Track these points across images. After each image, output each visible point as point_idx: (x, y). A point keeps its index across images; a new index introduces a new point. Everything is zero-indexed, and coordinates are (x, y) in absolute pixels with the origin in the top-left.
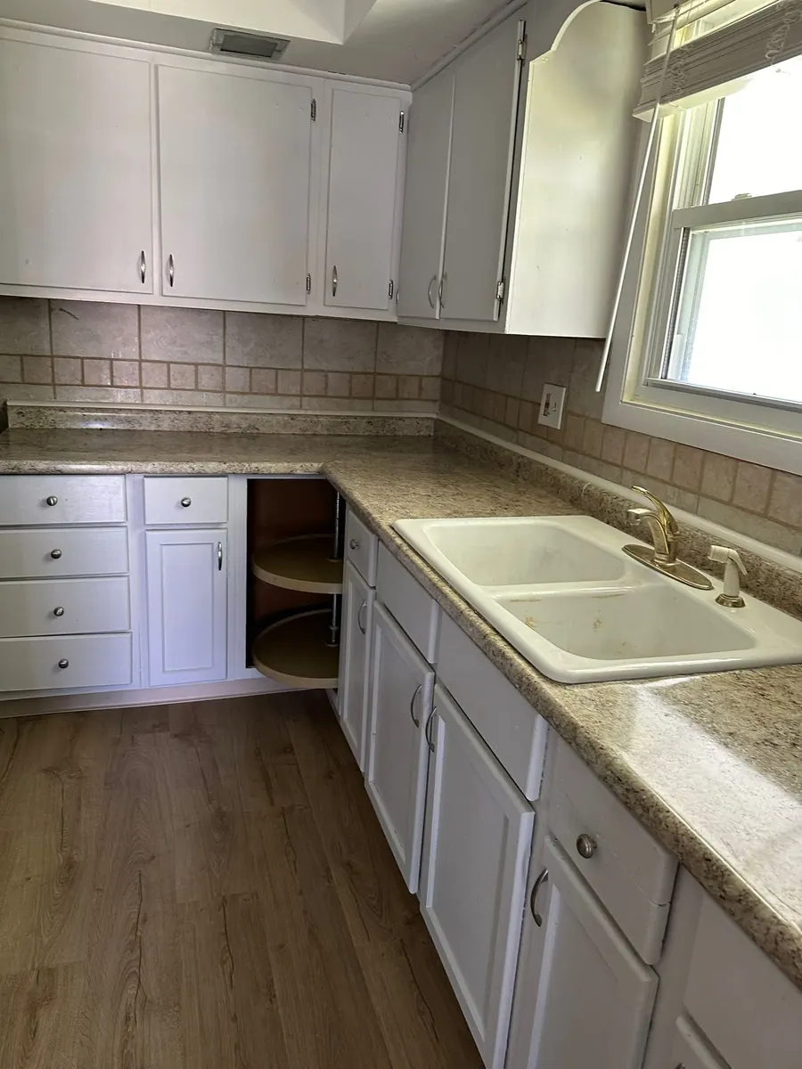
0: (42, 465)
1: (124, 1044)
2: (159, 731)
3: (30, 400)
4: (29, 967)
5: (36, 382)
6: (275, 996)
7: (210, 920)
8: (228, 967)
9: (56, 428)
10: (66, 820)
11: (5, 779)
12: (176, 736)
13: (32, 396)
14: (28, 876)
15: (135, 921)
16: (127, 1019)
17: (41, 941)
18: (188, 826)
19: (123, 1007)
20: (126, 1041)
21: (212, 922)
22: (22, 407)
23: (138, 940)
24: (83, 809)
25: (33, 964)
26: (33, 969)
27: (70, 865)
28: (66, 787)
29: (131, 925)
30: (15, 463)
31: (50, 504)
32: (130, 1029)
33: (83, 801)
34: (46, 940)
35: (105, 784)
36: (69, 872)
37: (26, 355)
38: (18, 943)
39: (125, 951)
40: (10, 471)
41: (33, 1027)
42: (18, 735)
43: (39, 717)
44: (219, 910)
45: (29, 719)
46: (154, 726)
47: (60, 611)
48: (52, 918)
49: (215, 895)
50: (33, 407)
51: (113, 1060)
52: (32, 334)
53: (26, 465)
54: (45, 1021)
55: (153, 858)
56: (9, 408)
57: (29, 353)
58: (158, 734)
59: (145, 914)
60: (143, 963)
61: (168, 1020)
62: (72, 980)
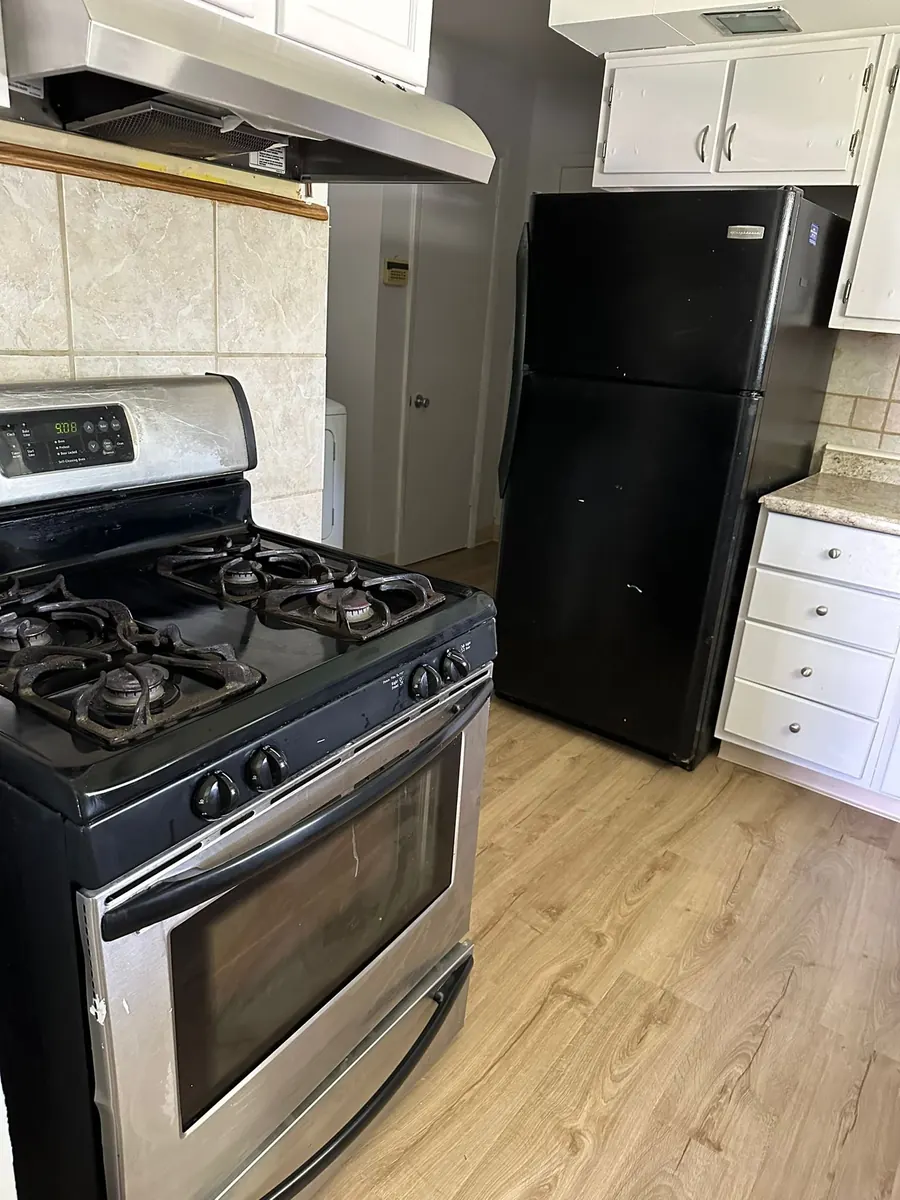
0: (834, 513)
1: (711, 1110)
2: (874, 845)
3: (852, 446)
4: (659, 984)
5: (864, 428)
6: (890, 1192)
7: (848, 1064)
8: (848, 1123)
9: (869, 481)
10: (742, 878)
11: (702, 813)
12: (893, 860)
13: (854, 442)
14: (689, 907)
15: (769, 1010)
16: (723, 1090)
17: (677, 971)
18: (866, 957)
19: (723, 1077)
20: (714, 1108)
21: (850, 1067)
22: (841, 453)
23: (764, 1029)
24: (762, 879)
25: (664, 982)
26: (661, 987)
27: (729, 920)
28: (754, 849)
29: (763, 1012)
30: (808, 505)
31: (831, 556)
32: (722, 1101)
33: (765, 870)
34: (681, 972)
35: (794, 866)
36: (725, 928)
37: (861, 397)
38: (659, 957)
39: (746, 1031)
40: (801, 513)
41: (643, 1034)
42: (731, 778)
43: (756, 774)
44: (864, 1060)
45: (745, 770)
46: (871, 838)
47: (807, 672)
48: (695, 956)
49: (866, 1043)
50: (852, 454)
51: (695, 1114)
52: (875, 375)
53: (819, 510)
54: (654, 1037)
55: (813, 964)
56: (826, 452)
57: (866, 395)
58: (871, 846)
59: (781, 1012)
60: (759, 1053)
61: (761, 1121)
62: (689, 1020)
